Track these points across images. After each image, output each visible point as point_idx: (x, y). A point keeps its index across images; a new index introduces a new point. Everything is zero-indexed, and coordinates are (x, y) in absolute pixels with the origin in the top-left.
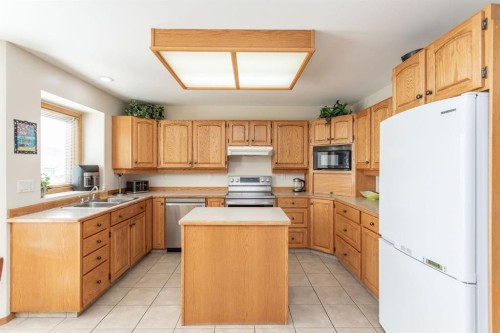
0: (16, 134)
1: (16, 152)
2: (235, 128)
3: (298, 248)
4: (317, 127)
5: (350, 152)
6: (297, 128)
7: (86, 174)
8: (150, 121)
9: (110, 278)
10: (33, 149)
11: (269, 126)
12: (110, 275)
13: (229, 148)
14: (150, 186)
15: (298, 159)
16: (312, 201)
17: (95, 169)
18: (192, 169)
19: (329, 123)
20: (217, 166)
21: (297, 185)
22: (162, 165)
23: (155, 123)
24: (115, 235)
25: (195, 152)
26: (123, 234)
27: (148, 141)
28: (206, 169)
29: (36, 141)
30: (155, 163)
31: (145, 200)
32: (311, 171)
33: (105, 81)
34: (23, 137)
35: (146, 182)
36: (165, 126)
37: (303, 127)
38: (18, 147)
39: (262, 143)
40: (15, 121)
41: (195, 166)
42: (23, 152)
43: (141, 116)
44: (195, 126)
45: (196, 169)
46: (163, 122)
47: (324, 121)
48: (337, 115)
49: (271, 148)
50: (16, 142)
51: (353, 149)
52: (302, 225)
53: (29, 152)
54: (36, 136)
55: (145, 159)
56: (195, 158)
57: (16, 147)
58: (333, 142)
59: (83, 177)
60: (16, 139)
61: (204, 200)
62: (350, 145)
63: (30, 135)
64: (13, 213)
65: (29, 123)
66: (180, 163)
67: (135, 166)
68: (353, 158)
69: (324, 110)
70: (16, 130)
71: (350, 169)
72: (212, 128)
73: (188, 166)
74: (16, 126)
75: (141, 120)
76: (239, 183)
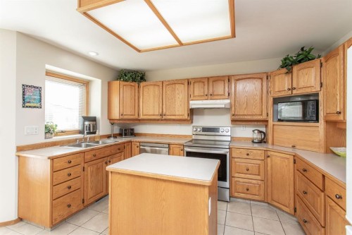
0: (24, 95)
1: (23, 107)
2: (196, 85)
3: (254, 200)
4: (277, 78)
5: (317, 102)
6: (254, 81)
7: (87, 123)
8: (133, 84)
9: (83, 202)
10: (38, 105)
11: (227, 81)
12: (83, 200)
13: (191, 102)
14: (135, 132)
15: (257, 111)
16: (269, 153)
17: (94, 119)
18: (162, 119)
19: (290, 72)
20: (181, 117)
21: (257, 136)
22: (141, 117)
23: (137, 85)
24: (89, 170)
25: (164, 106)
26: (98, 169)
27: (131, 99)
28: (174, 120)
29: (41, 99)
30: (137, 115)
31: (124, 143)
32: (271, 123)
33: (92, 55)
34: (30, 97)
35: (132, 130)
36: (143, 87)
37: (261, 79)
38: (25, 103)
39: (221, 97)
40: (23, 85)
41: (164, 117)
42: (30, 107)
43: (126, 81)
44: (164, 85)
45: (165, 120)
46: (142, 84)
47: (285, 70)
48: (300, 62)
49: (228, 101)
50: (24, 100)
51: (321, 99)
52: (259, 177)
53: (35, 107)
54: (40, 96)
55: (129, 112)
56: (164, 111)
57: (24, 103)
58: (295, 92)
59: (84, 125)
60: (23, 97)
61: (167, 146)
62: (317, 95)
63: (35, 95)
64: (20, 149)
65: (35, 87)
66: (154, 115)
67: (121, 117)
68: (321, 108)
69: (285, 59)
70: (24, 92)
71: (317, 120)
72: (177, 86)
73: (159, 117)
74: (24, 89)
75: (126, 83)
76: (201, 133)
